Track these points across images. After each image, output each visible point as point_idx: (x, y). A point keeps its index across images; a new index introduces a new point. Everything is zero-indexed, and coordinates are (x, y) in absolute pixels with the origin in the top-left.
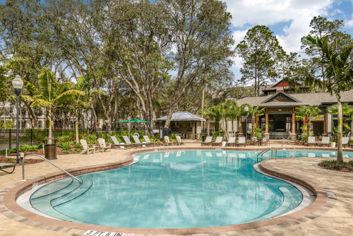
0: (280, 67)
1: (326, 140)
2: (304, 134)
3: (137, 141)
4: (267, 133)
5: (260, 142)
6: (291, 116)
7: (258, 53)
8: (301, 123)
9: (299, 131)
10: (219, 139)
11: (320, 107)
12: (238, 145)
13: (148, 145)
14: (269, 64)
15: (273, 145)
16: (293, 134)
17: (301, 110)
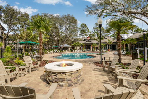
0: (88, 34)
1: (98, 51)
2: (94, 50)
3: (57, 51)
4: (86, 50)
5: (85, 51)
6: (91, 46)
7: (83, 30)
8: (93, 47)
9: (93, 49)
10: (76, 51)
11: (97, 44)
12: (80, 52)
13: (60, 52)
14: (86, 33)
15: (87, 52)
16: (91, 50)
17: (93, 44)
